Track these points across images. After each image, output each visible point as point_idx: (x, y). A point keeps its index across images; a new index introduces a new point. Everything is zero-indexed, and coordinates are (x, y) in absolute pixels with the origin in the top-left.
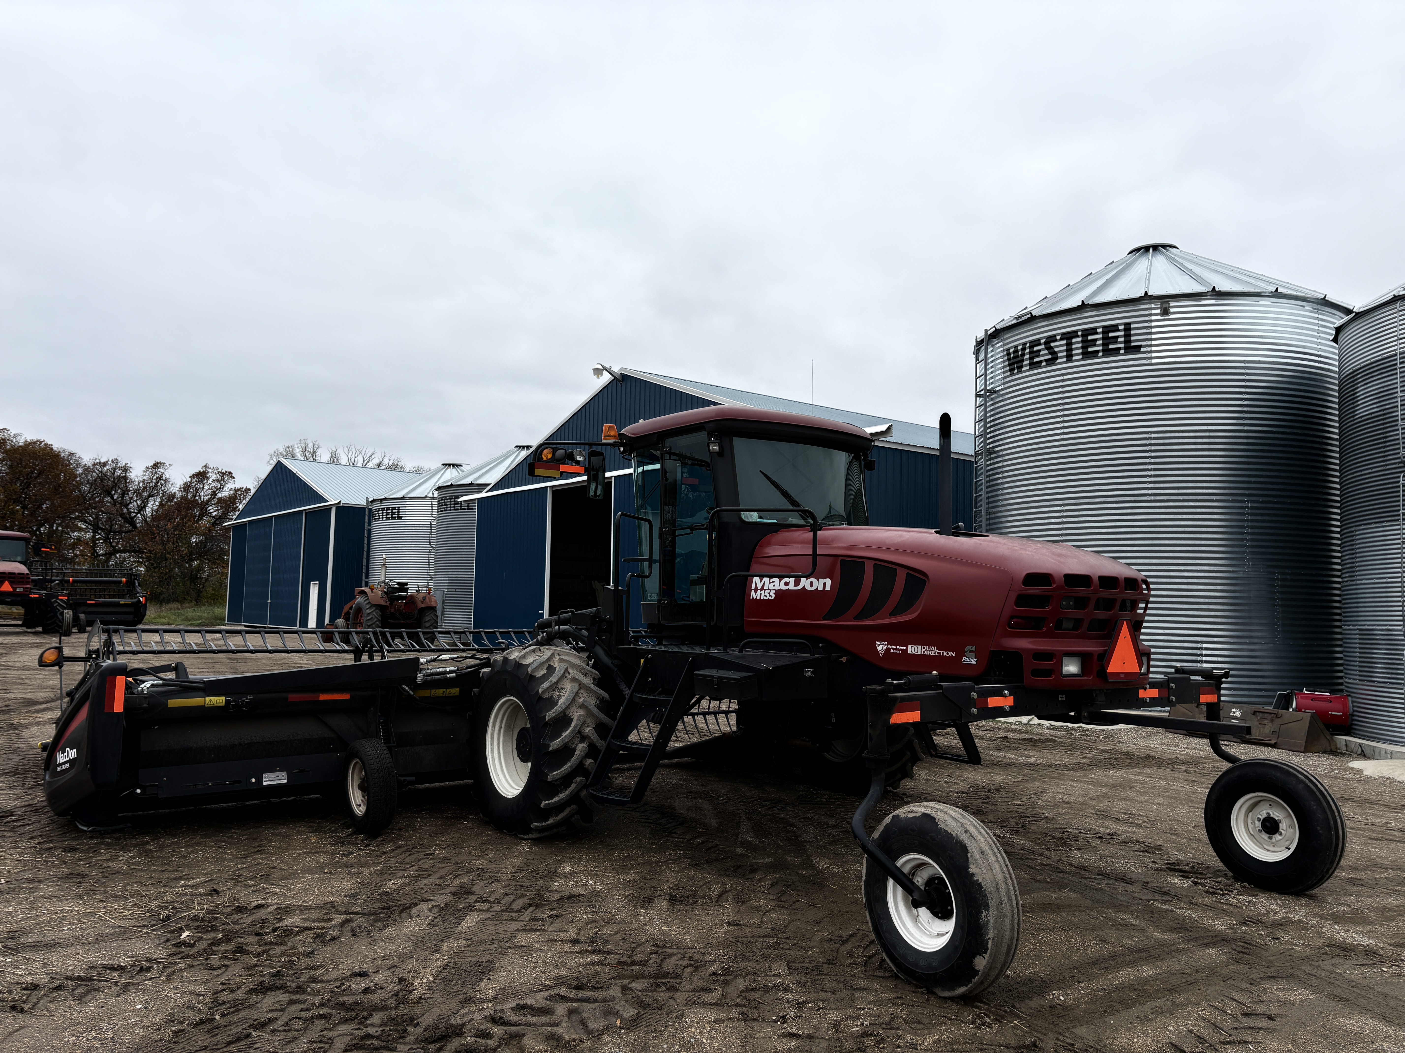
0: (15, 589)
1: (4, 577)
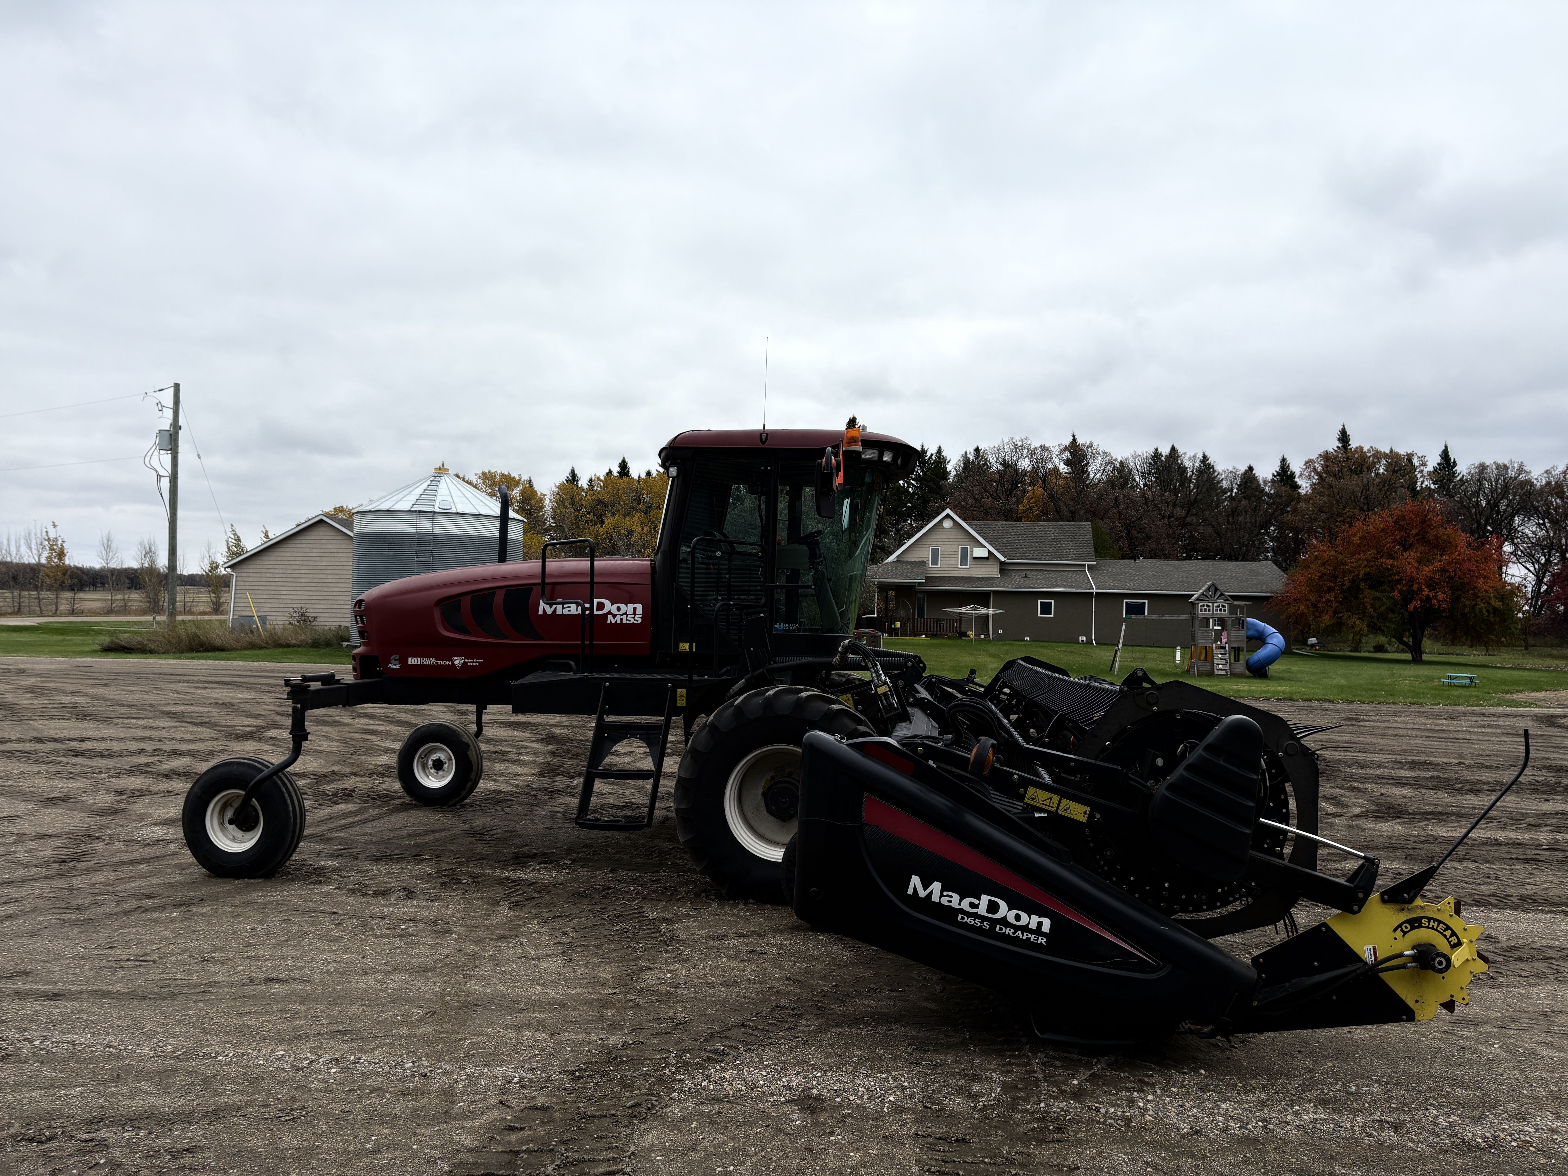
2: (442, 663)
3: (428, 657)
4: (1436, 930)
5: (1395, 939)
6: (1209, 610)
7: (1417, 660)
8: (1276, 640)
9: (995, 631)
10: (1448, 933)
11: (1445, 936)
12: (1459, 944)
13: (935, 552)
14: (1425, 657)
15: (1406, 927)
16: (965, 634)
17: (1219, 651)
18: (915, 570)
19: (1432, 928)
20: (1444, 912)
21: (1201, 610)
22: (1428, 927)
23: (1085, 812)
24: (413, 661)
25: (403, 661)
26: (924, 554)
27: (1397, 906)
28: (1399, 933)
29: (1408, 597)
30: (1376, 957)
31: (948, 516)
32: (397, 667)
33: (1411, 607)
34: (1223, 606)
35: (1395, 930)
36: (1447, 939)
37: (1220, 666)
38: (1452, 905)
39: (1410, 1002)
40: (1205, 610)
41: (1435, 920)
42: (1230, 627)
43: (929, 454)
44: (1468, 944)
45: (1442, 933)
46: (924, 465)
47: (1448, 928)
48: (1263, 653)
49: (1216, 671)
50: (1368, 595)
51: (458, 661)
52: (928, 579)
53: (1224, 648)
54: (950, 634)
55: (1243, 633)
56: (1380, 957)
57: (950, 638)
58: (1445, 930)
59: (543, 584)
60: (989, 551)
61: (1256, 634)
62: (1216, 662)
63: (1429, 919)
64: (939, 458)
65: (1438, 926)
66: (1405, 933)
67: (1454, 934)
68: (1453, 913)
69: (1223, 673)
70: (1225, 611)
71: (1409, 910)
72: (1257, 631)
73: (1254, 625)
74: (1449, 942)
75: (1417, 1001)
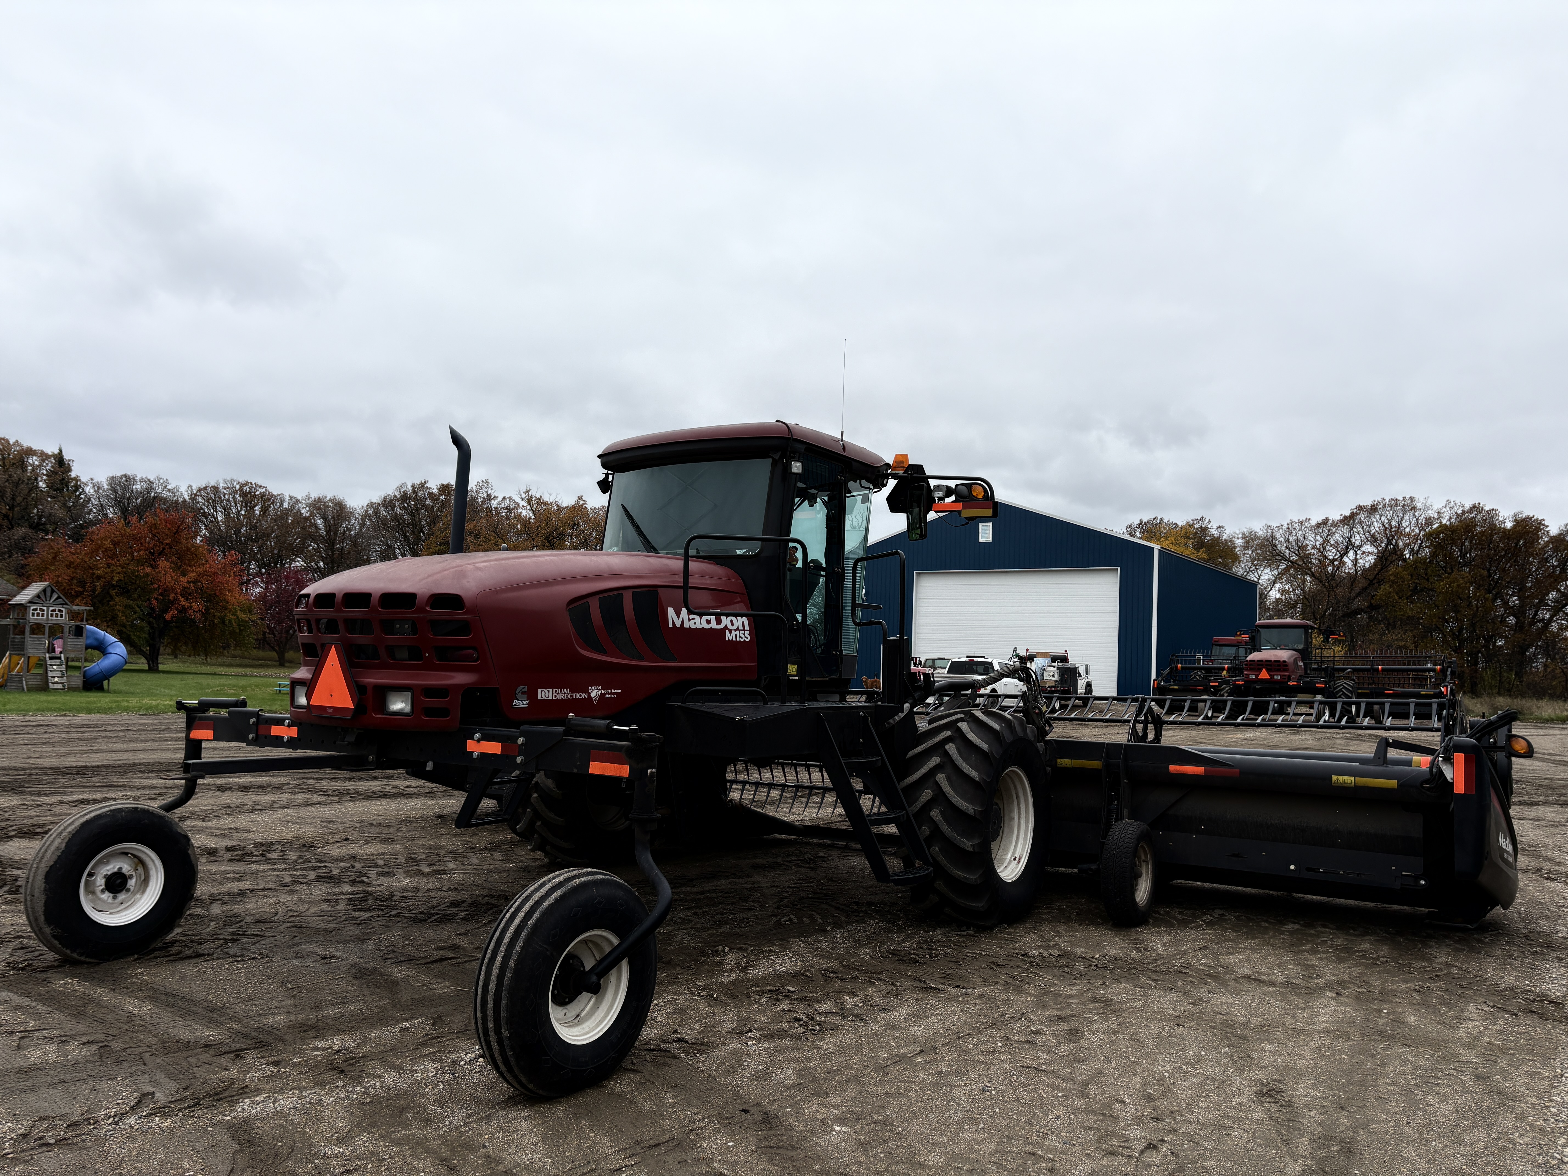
0: (1272, 676)
1: (1262, 665)
2: (578, 696)
3: (561, 687)
6: (43, 615)
7: (153, 668)
8: (118, 650)
14: (161, 667)
17: (53, 662)
21: (33, 615)
24: (544, 694)
25: (532, 695)
29: (167, 605)
32: (525, 704)
33: (168, 616)
34: (60, 611)
37: (56, 679)
40: (38, 615)
42: (66, 634)
48: (105, 663)
49: (51, 686)
50: (119, 602)
51: (595, 693)
53: (60, 658)
55: (81, 642)
59: (686, 587)
61: (95, 643)
62: (50, 674)
69: (60, 686)
70: (61, 616)
72: (97, 639)
73: (94, 633)
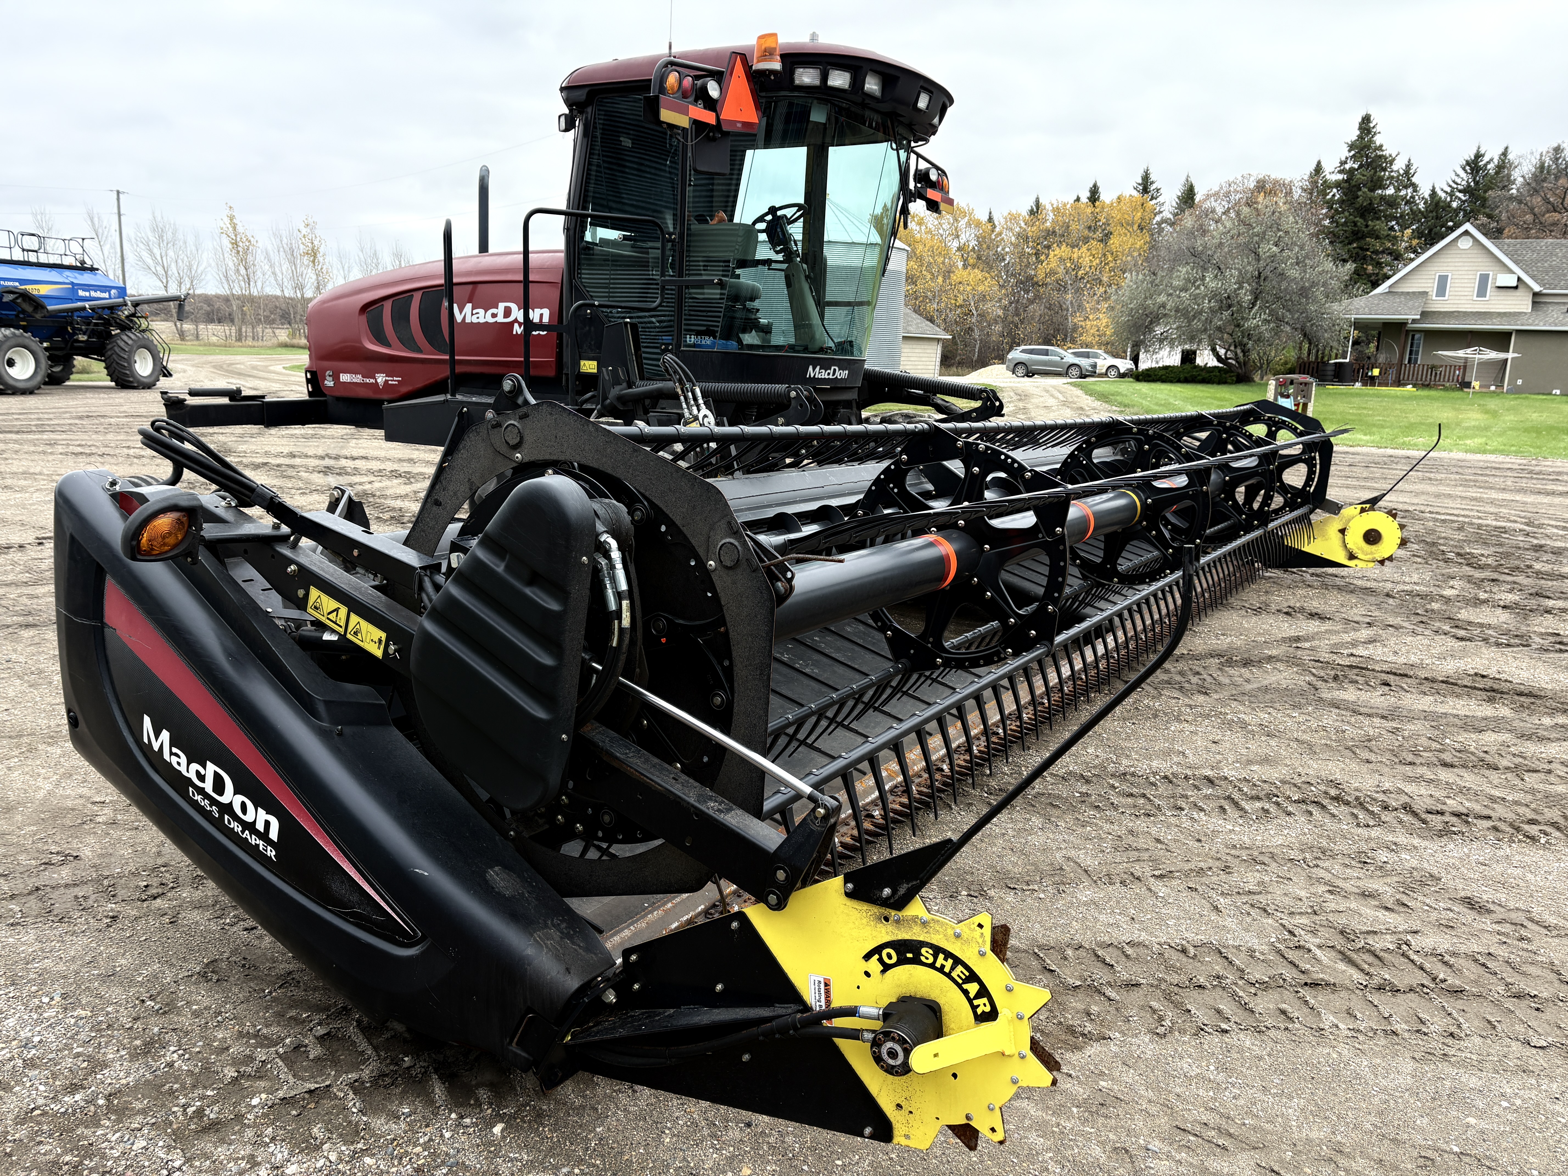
2: (368, 380)
3: (356, 373)
4: (948, 975)
5: (867, 974)
9: (1512, 381)
10: (973, 988)
11: (966, 992)
12: (992, 1015)
13: (1443, 281)
15: (889, 956)
16: (1468, 385)
18: (1411, 303)
19: (941, 970)
20: (967, 942)
22: (932, 966)
23: (380, 641)
24: (345, 378)
25: (336, 377)
26: (1426, 282)
27: (875, 910)
28: (874, 965)
30: (828, 1001)
31: (1466, 233)
32: (331, 384)
35: (867, 957)
36: (970, 1001)
38: (987, 931)
39: (886, 1104)
41: (948, 955)
43: (1486, 159)
44: (1010, 1021)
45: (959, 986)
46: (1477, 172)
47: (973, 977)
51: (381, 379)
52: (1424, 314)
54: (1448, 384)
56: (836, 1003)
57: (1446, 389)
58: (967, 980)
60: (1519, 279)
63: (937, 950)
64: (1503, 162)
65: (953, 968)
66: (886, 968)
67: (983, 992)
68: (987, 947)
71: (898, 922)
74: (974, 1008)
75: (899, 1106)
